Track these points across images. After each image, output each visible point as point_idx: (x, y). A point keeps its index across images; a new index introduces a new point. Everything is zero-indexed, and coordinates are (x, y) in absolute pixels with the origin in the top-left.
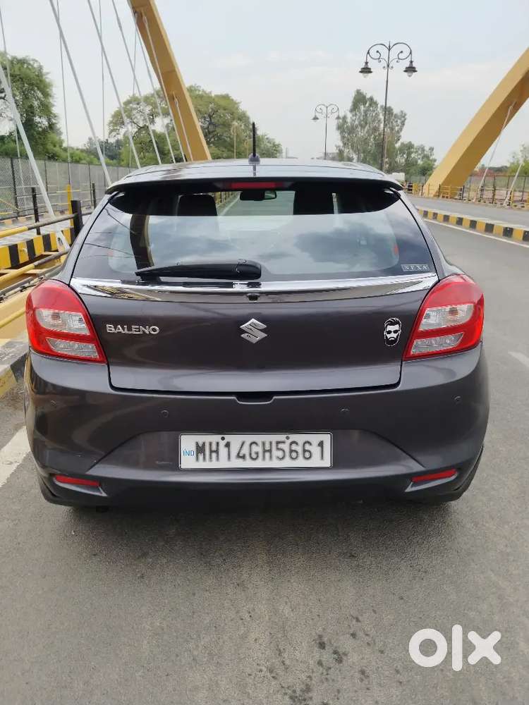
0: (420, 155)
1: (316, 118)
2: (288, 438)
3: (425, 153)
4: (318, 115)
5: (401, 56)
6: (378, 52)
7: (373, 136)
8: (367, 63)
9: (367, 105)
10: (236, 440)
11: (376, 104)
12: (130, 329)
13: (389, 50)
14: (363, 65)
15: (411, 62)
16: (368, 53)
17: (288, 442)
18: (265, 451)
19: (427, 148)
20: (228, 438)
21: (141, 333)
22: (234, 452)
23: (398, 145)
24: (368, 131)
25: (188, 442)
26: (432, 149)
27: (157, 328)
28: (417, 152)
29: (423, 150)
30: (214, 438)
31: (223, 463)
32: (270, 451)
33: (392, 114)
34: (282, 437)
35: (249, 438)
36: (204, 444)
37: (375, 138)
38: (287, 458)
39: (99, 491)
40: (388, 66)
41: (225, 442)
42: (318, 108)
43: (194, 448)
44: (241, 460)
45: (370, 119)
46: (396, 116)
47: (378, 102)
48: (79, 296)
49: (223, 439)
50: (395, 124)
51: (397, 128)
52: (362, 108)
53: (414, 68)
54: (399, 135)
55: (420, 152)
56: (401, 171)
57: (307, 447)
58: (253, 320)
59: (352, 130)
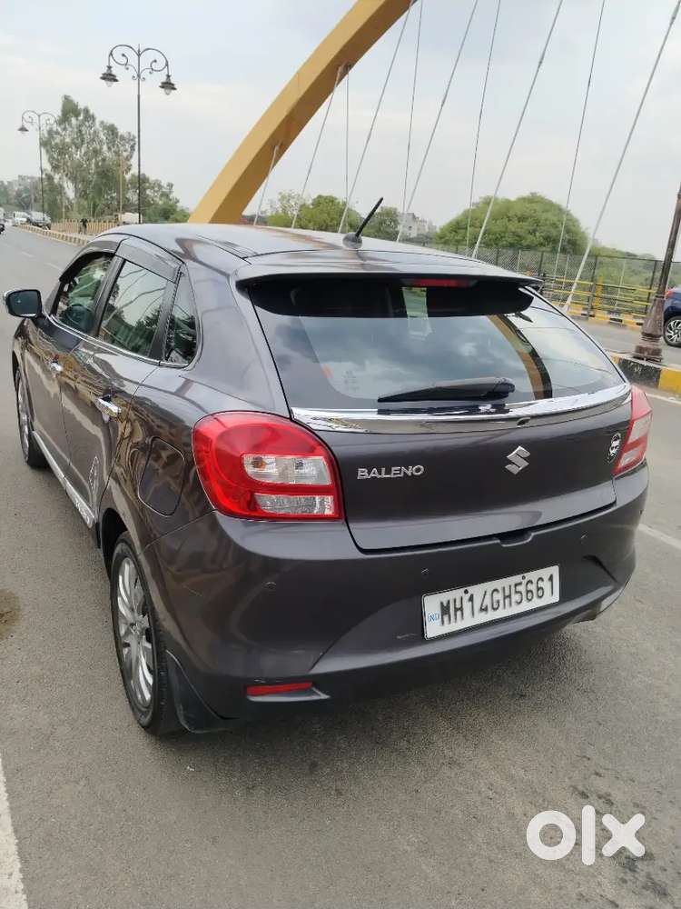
0: (157, 192)
1: (23, 129)
2: (524, 578)
3: (164, 190)
4: (27, 126)
5: (154, 65)
6: (123, 55)
7: (94, 161)
8: (109, 68)
9: (81, 118)
10: (477, 590)
11: (93, 118)
12: (388, 472)
13: (139, 55)
14: (105, 70)
15: (168, 76)
16: (111, 54)
17: (524, 582)
18: (505, 597)
19: (164, 183)
20: (471, 589)
21: (402, 475)
22: (477, 607)
23: (128, 177)
24: (86, 154)
25: (432, 604)
26: (171, 186)
27: (422, 467)
28: (153, 188)
29: (160, 187)
30: (457, 593)
31: (468, 622)
32: (510, 596)
33: (117, 133)
34: (517, 578)
35: (489, 586)
36: (449, 602)
37: (97, 164)
38: (524, 602)
39: (314, 693)
40: (139, 76)
41: (468, 596)
42: (26, 117)
43: (438, 611)
44: (484, 613)
45: (87, 138)
46: (122, 138)
47: (96, 115)
48: (314, 433)
49: (466, 592)
50: (122, 148)
51: (125, 154)
52: (73, 120)
53: (173, 85)
54: (129, 163)
55: (156, 189)
56: (135, 211)
57: (541, 584)
58: (520, 448)
59: (63, 149)
